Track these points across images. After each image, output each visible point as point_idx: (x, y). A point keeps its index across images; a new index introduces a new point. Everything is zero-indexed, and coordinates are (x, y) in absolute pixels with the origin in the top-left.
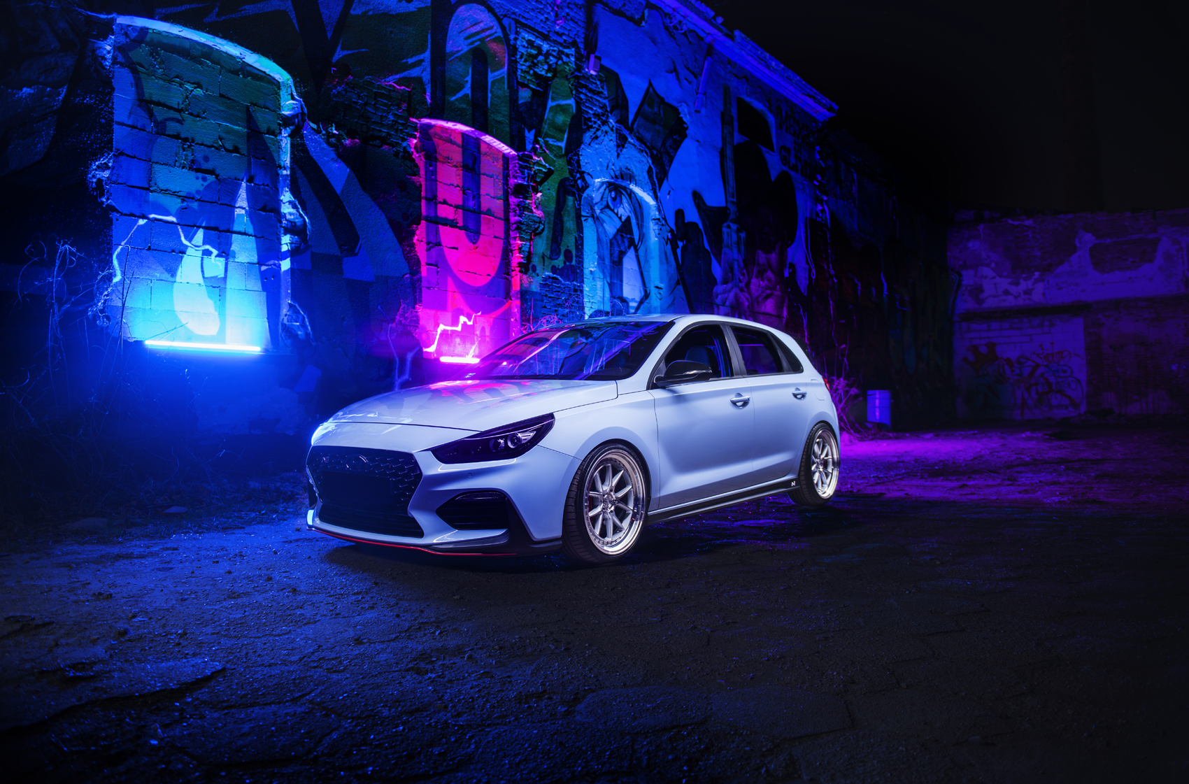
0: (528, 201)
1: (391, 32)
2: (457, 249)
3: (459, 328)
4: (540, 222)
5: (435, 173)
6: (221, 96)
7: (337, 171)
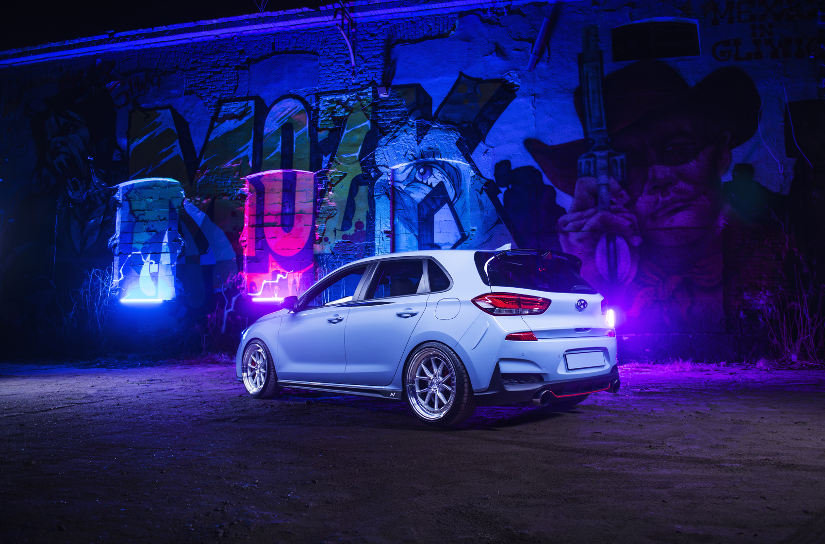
0: (325, 199)
1: (230, 140)
2: (276, 238)
3: (277, 281)
4: (335, 209)
5: (263, 200)
6: (160, 199)
7: (199, 216)
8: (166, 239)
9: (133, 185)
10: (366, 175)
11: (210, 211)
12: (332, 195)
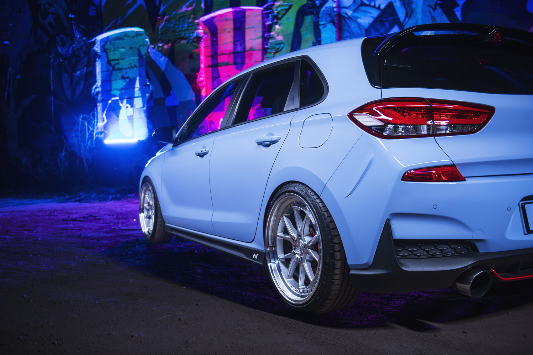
0: (272, 34)
4: (282, 43)
5: (216, 41)
6: (131, 48)
7: (162, 61)
8: (137, 85)
9: (108, 37)
10: (311, 4)
11: (171, 55)
12: (278, 29)
